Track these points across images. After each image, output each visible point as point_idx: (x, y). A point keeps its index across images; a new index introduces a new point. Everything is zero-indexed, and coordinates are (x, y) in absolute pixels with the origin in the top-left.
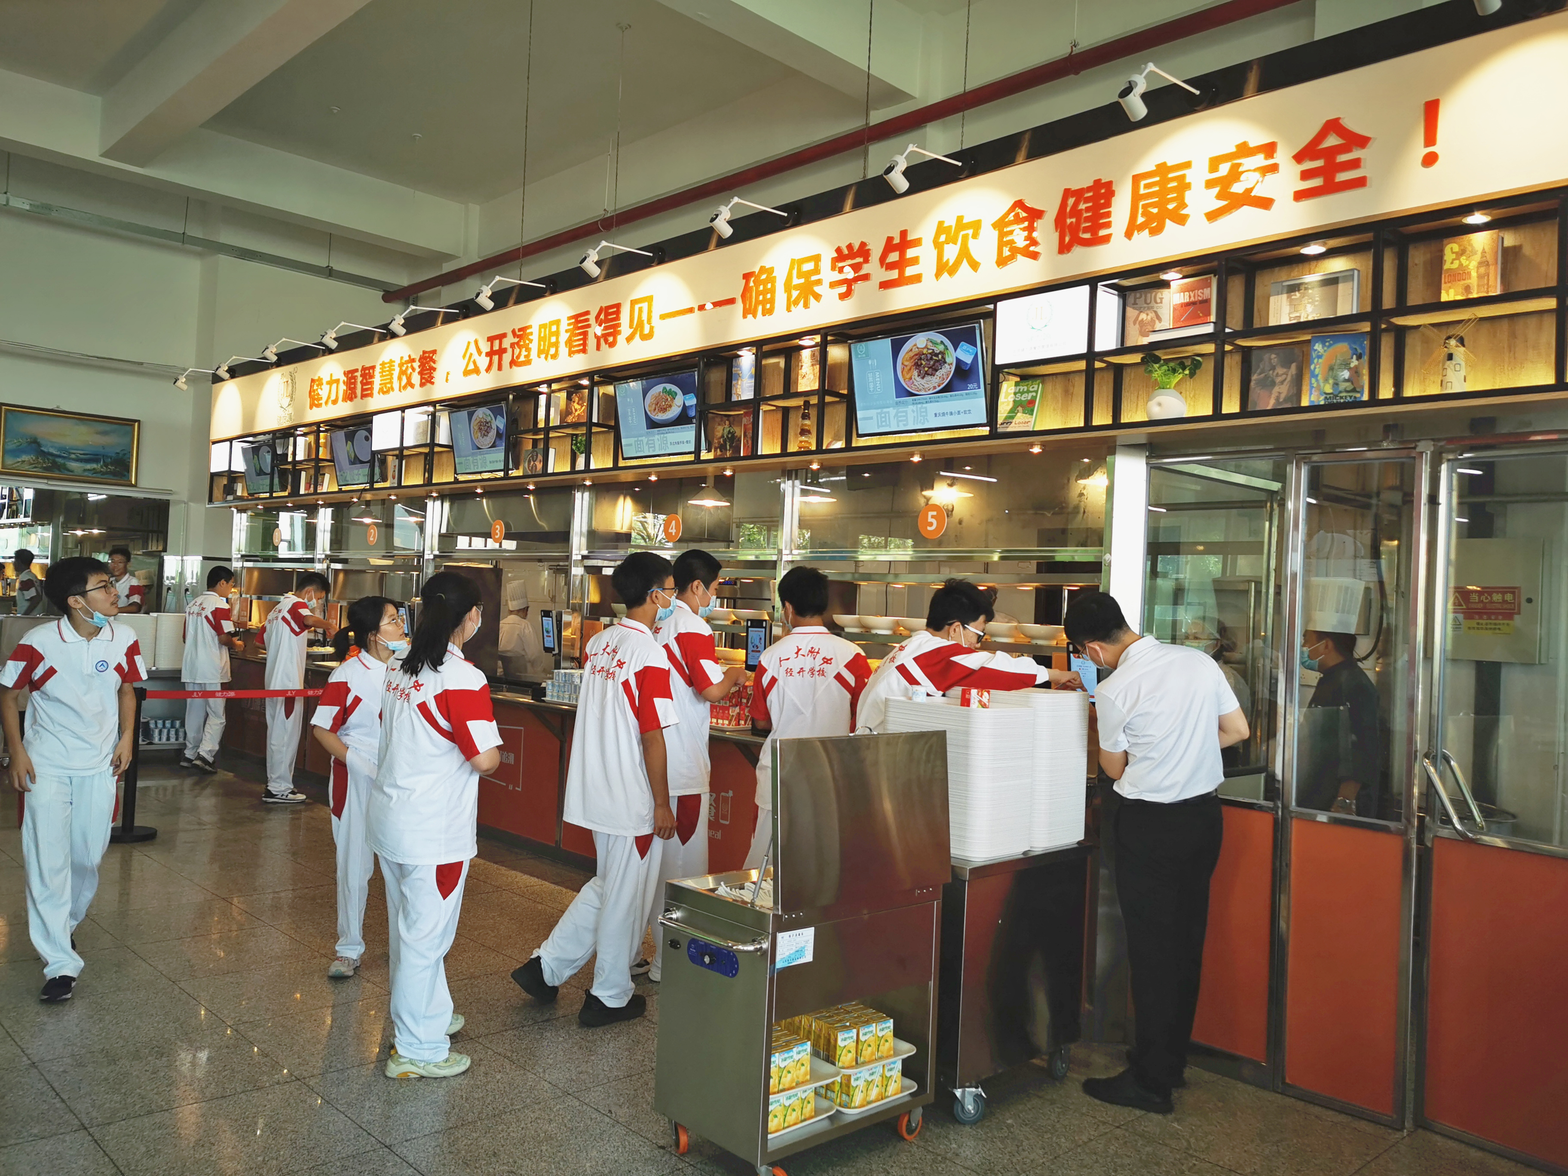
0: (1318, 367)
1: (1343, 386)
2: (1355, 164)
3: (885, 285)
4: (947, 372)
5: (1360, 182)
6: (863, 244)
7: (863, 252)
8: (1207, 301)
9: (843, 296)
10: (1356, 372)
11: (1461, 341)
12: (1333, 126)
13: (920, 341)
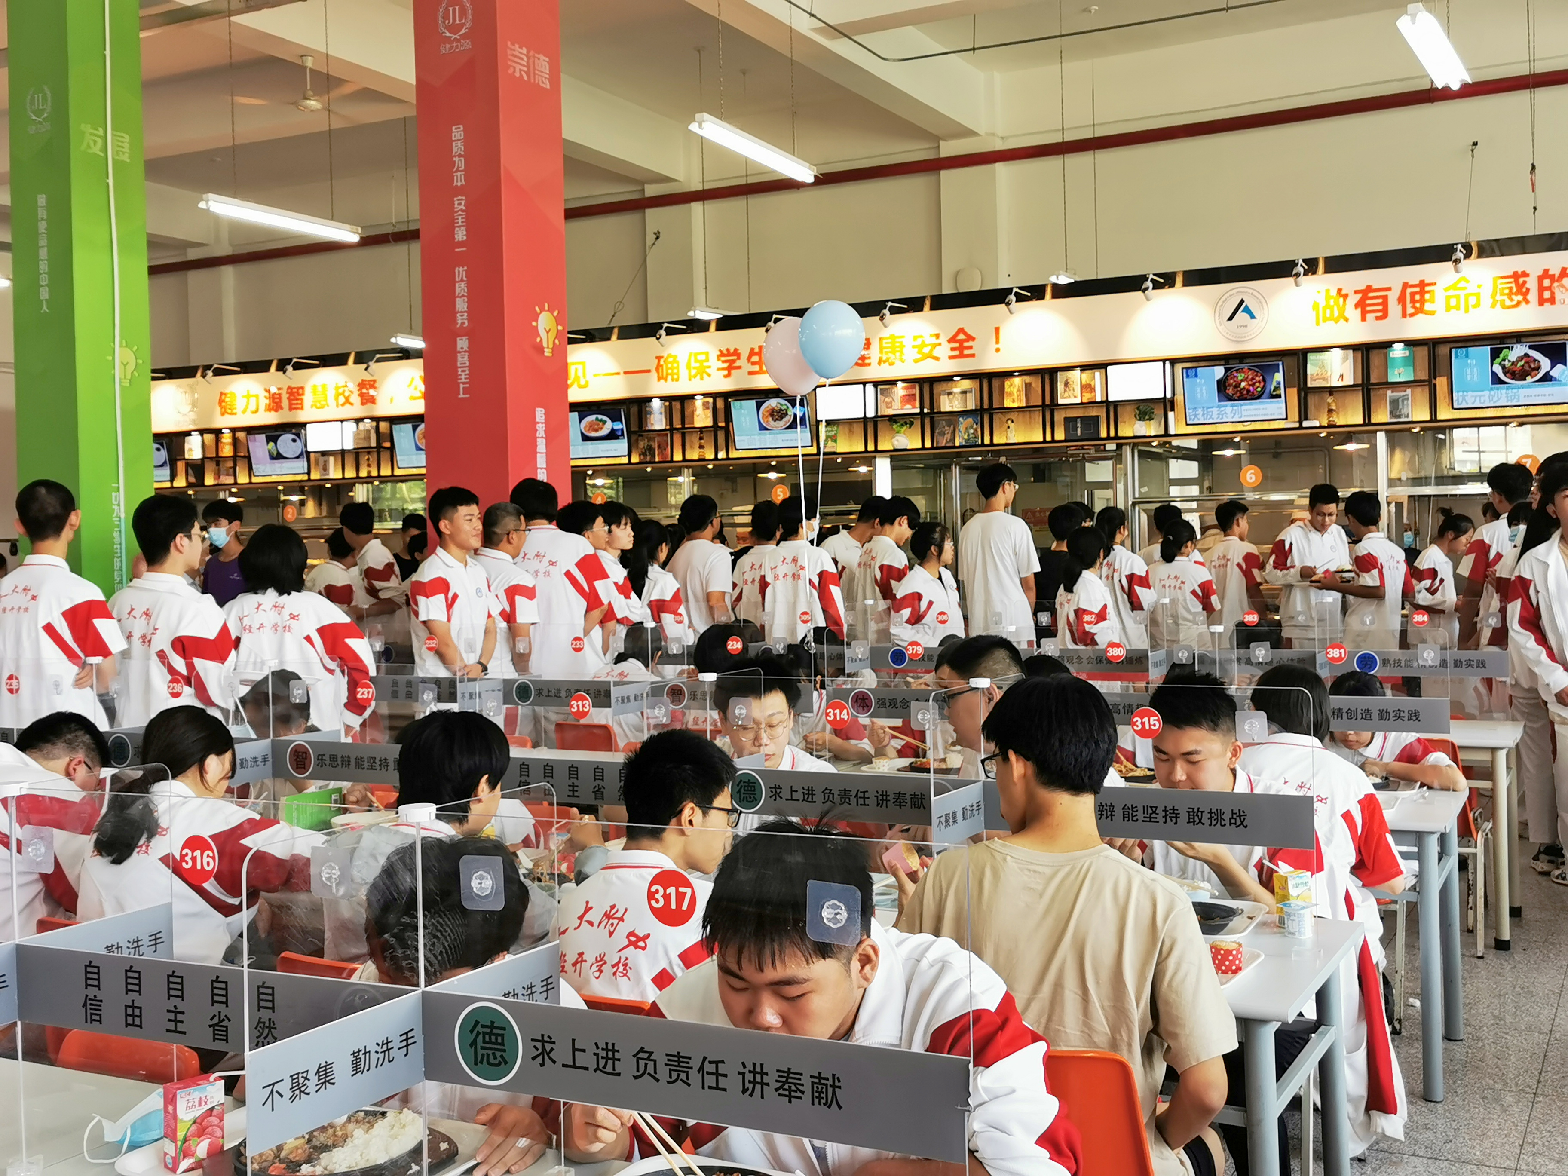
0: (962, 428)
1: (971, 436)
2: (971, 348)
3: (751, 373)
4: (788, 420)
5: (973, 356)
6: (736, 350)
7: (736, 353)
8: (914, 395)
9: (726, 376)
10: (976, 430)
11: (1012, 422)
12: (961, 330)
13: (773, 403)
